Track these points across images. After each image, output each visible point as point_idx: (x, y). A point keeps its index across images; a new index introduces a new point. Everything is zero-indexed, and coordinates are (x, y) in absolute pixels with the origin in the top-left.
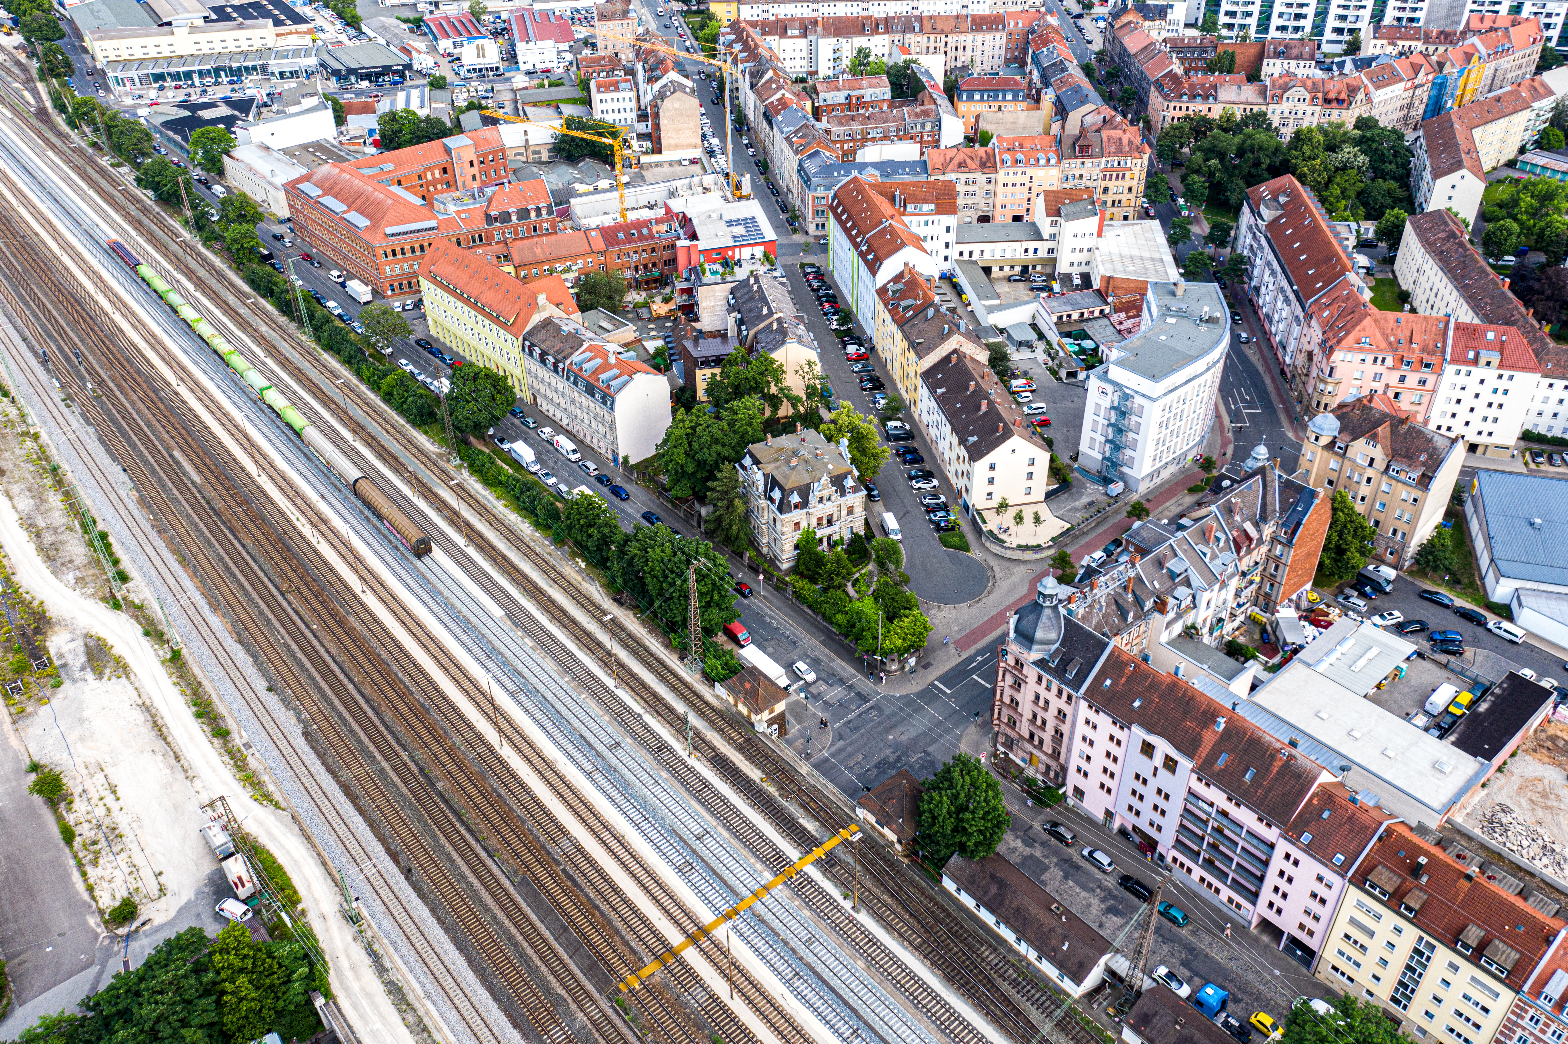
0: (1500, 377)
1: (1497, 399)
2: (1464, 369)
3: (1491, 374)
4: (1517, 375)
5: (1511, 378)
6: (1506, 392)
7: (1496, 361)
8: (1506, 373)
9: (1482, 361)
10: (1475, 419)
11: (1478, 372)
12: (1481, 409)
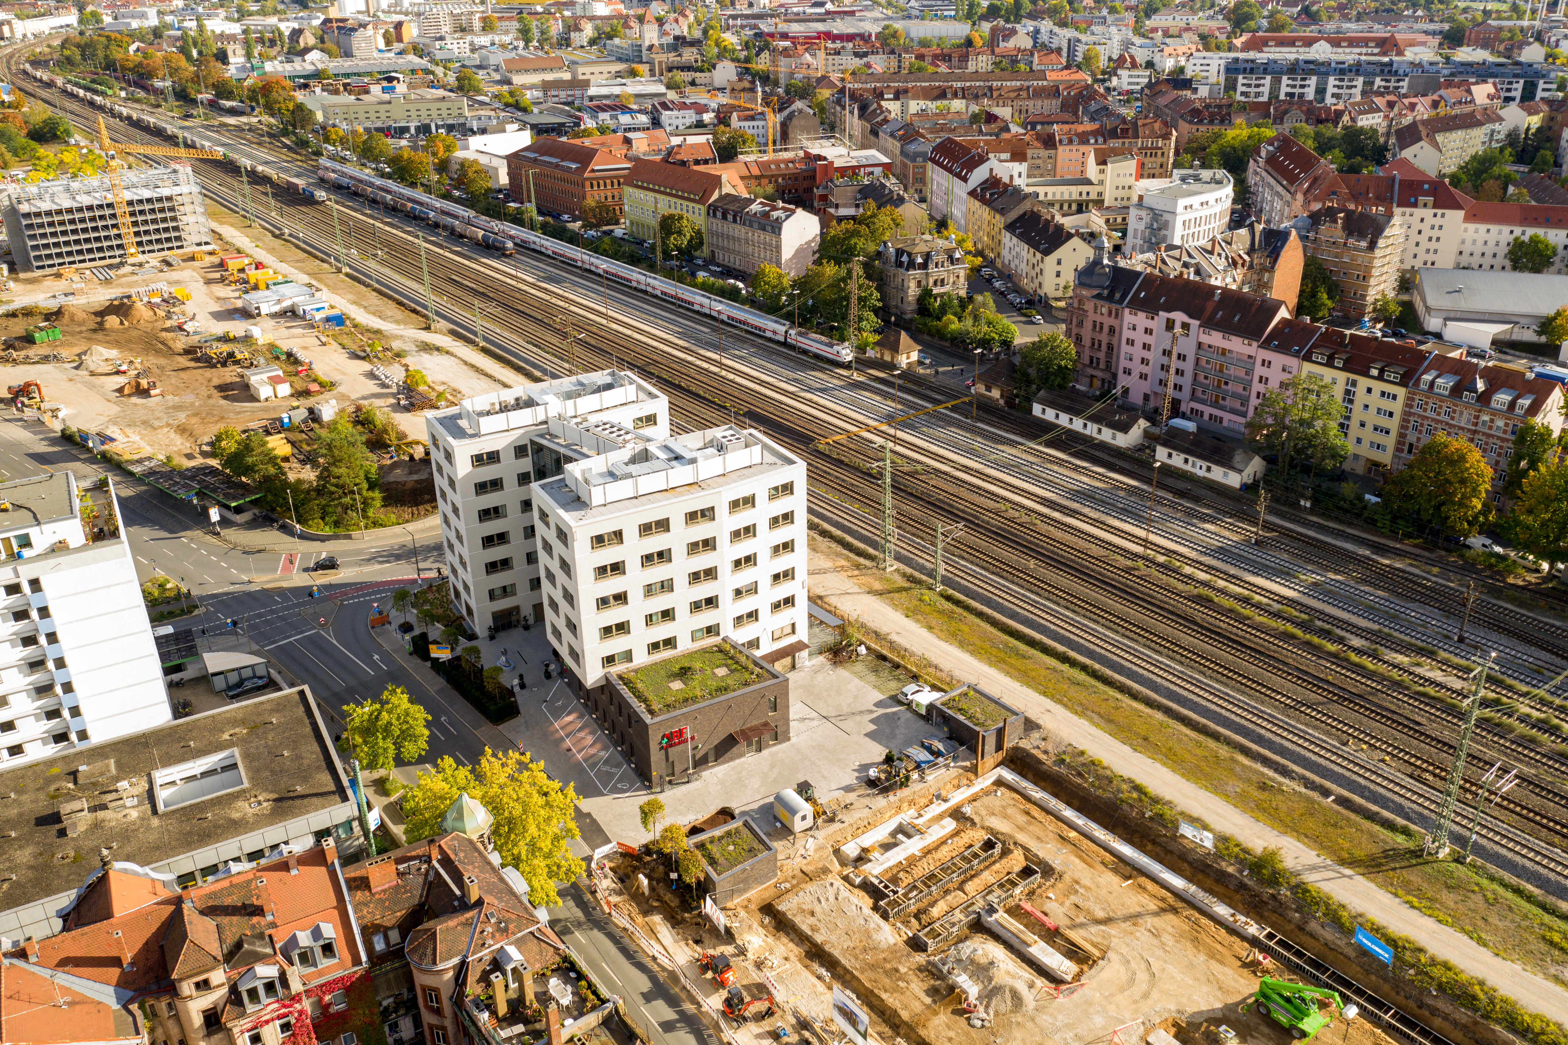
0: (1435, 215)
1: (1435, 233)
2: (1408, 210)
3: (1428, 213)
4: (1448, 212)
5: (1443, 215)
6: (1441, 227)
7: (1430, 204)
8: (1439, 212)
9: (1421, 203)
10: (1421, 251)
11: (1419, 212)
12: (1425, 244)
